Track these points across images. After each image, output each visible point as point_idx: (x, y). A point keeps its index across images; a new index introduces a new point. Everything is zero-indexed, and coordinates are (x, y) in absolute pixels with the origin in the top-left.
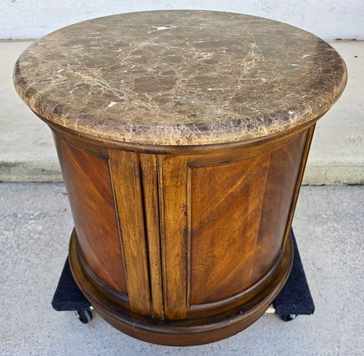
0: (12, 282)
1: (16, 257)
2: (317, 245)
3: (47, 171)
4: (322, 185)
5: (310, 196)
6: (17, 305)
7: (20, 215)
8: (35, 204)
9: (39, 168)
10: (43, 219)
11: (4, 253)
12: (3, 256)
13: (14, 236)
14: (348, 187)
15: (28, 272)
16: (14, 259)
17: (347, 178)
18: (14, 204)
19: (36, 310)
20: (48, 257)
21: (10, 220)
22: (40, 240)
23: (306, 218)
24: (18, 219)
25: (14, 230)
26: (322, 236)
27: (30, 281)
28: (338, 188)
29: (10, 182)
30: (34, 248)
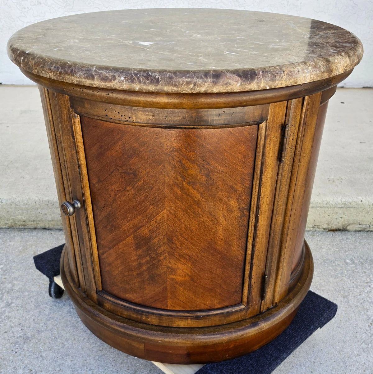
14: (329, 232)
17: (327, 222)
28: (317, 233)
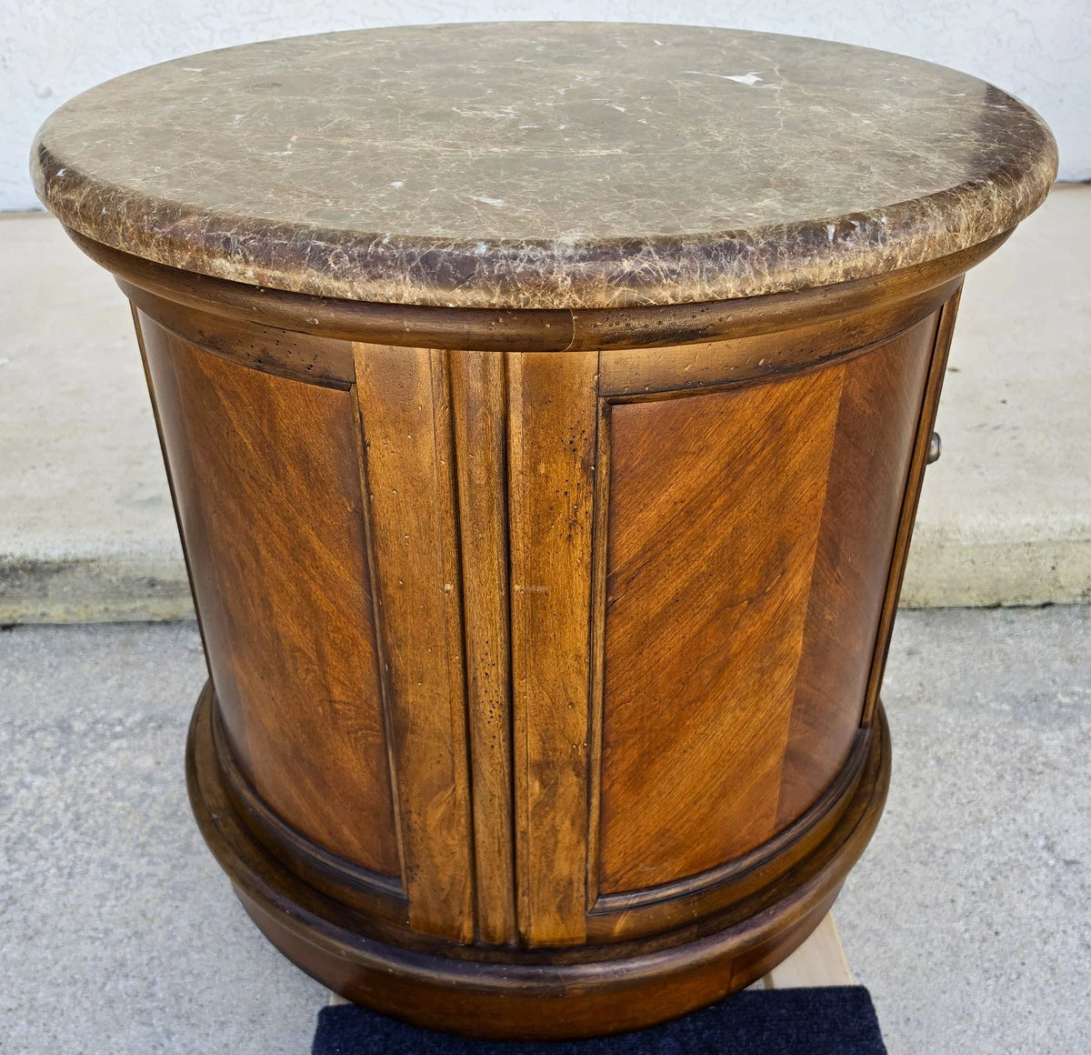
0: (59, 935)
1: (71, 856)
2: (1053, 789)
3: (163, 583)
4: (1044, 606)
5: (1010, 641)
6: (78, 1010)
7: (79, 726)
8: (126, 690)
9: (141, 575)
10: (155, 734)
11: (32, 845)
12: (26, 853)
13: (61, 790)
15: (114, 902)
16: (63, 863)
18: (60, 692)
19: (143, 1024)
20: (177, 854)
21: (49, 742)
22: (149, 801)
23: (1006, 707)
24: (74, 737)
25: (61, 771)
26: (1065, 759)
27: (120, 932)
29: (47, 626)
30: (129, 826)
